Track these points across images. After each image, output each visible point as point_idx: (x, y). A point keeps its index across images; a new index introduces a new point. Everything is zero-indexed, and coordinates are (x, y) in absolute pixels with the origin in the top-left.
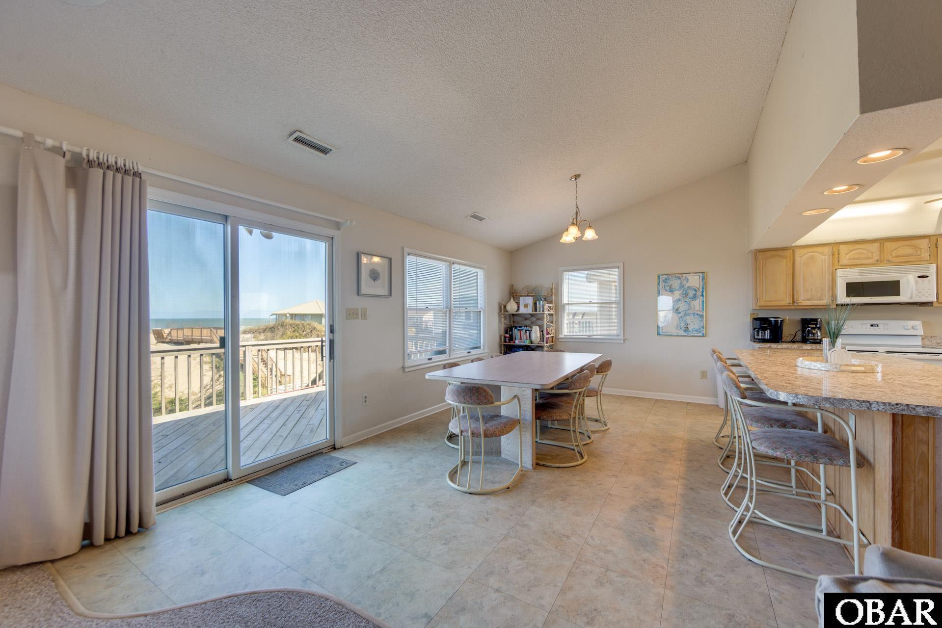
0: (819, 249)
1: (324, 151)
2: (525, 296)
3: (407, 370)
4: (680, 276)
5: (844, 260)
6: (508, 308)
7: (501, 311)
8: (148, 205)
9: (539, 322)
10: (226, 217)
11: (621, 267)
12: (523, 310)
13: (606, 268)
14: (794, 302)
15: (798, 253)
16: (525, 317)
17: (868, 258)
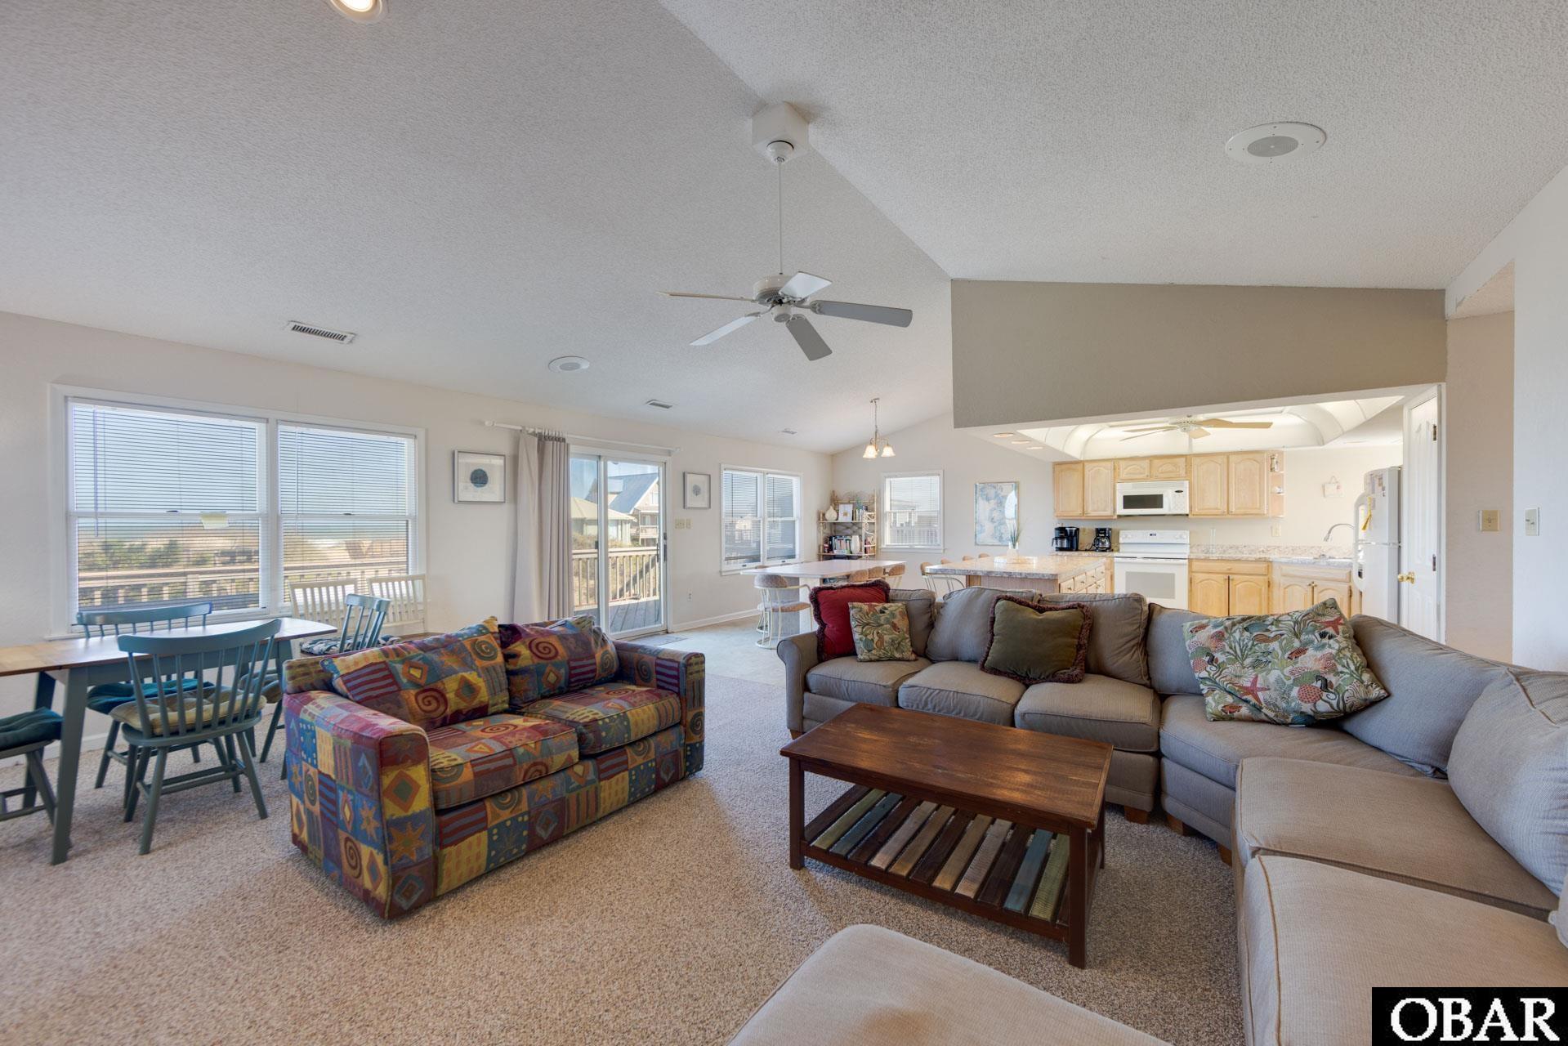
0: (1103, 464)
1: (667, 407)
2: (846, 503)
3: (723, 574)
4: (995, 485)
5: (1123, 475)
6: (827, 516)
7: (819, 520)
8: (571, 455)
9: (860, 531)
10: (600, 457)
11: (942, 474)
12: (842, 519)
13: (928, 475)
14: (1083, 513)
15: (1087, 466)
16: (846, 526)
17: (1141, 474)
